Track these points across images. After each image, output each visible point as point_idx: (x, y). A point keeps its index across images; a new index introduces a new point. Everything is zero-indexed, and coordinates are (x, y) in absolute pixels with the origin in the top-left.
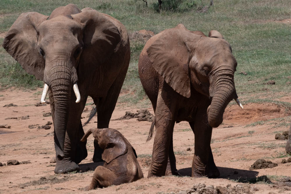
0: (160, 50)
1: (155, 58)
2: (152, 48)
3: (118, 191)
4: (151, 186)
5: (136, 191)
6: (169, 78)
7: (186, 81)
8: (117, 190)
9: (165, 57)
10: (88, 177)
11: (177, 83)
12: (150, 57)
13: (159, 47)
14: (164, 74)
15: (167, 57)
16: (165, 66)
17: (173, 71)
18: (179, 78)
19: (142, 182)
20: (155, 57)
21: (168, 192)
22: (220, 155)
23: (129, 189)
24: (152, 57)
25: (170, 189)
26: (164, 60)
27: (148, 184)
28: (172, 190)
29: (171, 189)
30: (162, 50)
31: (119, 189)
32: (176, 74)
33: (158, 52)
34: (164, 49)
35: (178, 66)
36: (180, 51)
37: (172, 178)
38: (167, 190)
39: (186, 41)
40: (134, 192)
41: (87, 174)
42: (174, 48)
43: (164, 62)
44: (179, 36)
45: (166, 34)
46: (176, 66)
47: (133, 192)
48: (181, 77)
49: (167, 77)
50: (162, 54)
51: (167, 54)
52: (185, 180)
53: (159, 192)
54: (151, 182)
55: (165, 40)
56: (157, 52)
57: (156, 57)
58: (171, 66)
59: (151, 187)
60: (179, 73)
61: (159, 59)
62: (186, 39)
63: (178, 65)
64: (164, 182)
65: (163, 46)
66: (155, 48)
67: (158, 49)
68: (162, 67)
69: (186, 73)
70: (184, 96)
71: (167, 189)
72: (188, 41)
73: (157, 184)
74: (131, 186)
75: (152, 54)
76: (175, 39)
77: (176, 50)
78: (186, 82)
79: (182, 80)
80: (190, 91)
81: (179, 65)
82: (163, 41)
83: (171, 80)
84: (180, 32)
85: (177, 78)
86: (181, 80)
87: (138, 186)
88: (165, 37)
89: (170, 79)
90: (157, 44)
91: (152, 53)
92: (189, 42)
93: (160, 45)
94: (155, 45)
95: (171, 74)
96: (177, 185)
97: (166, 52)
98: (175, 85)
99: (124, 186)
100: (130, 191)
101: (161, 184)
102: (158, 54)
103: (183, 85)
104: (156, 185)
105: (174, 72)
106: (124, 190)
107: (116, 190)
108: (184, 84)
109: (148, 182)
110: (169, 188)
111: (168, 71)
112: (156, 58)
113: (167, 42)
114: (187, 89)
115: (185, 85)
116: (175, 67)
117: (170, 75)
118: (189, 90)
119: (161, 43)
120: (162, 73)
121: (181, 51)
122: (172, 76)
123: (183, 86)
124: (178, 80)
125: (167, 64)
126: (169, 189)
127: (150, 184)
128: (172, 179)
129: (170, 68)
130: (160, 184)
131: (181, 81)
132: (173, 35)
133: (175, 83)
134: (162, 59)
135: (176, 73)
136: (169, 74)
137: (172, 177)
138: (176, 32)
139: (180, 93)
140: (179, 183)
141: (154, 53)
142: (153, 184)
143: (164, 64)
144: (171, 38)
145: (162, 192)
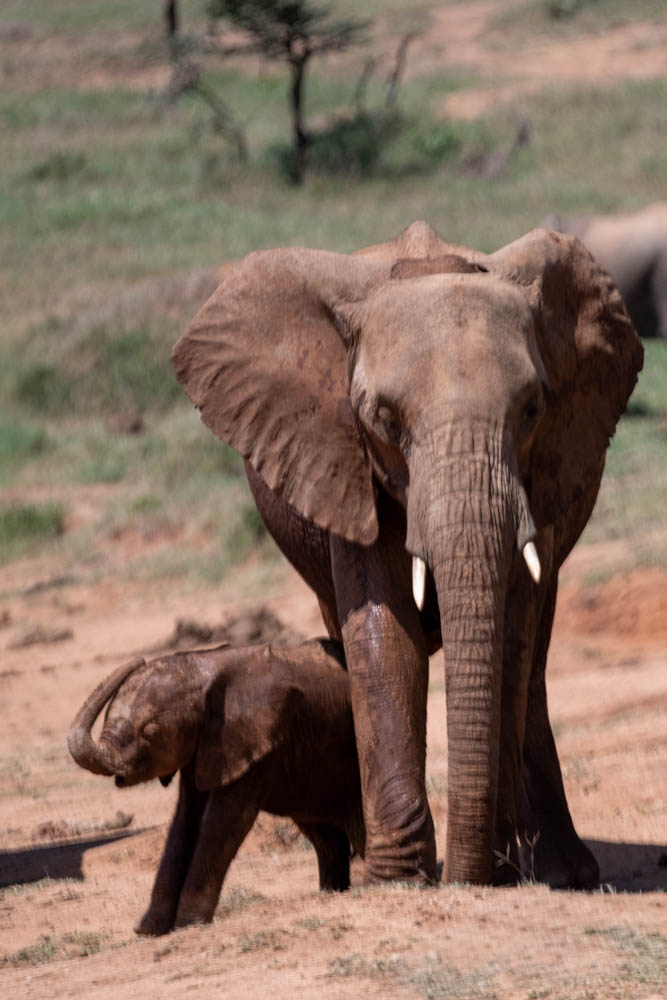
0: (230, 346)
1: (212, 385)
2: (192, 342)
3: (165, 962)
4: (303, 931)
5: (243, 958)
6: (277, 468)
7: (352, 470)
8: (159, 956)
9: (257, 377)
10: (29, 909)
11: (316, 485)
12: (186, 382)
13: (223, 338)
14: (257, 451)
15: (261, 376)
16: (257, 415)
17: (293, 432)
18: (324, 464)
19: (265, 918)
20: (209, 381)
21: (381, 958)
22: (595, 786)
23: (211, 950)
24: (197, 381)
25: (387, 943)
26: (252, 389)
27: (292, 924)
28: (398, 945)
29: (394, 941)
30: (238, 346)
31: (167, 952)
32: (309, 446)
33: (224, 357)
34: (245, 343)
35: (314, 409)
36: (314, 344)
37: (396, 896)
38: (374, 947)
39: (334, 298)
40: (232, 961)
41: (22, 897)
42: (287, 332)
43: (251, 400)
44: (301, 281)
45: (245, 277)
46: (304, 411)
47: (227, 961)
48: (330, 454)
49: (268, 464)
50: (240, 365)
51: (262, 364)
52: (452, 899)
53: (339, 959)
54: (302, 916)
55: (243, 302)
56: (214, 357)
57: (215, 378)
58: (282, 413)
59: (306, 938)
60: (321, 441)
61: (229, 387)
62: (331, 292)
63: (314, 406)
64: (359, 915)
65: (239, 329)
66: (203, 343)
67: (221, 347)
68: (246, 420)
69: (350, 438)
70: (350, 536)
71: (374, 943)
72: (341, 297)
73: (334, 924)
74: (217, 936)
75: (197, 370)
76: (285, 293)
77: (296, 341)
78: (353, 476)
79: (336, 466)
80: (372, 516)
81: (320, 407)
82: (236, 307)
83: (286, 476)
84: (302, 262)
85: (315, 462)
86: (332, 470)
87: (251, 937)
88: (240, 287)
89: (285, 469)
90: (212, 323)
91: (195, 365)
92: (348, 305)
93: (227, 327)
94: (206, 329)
95: (287, 446)
96: (418, 924)
97: (257, 354)
98: (307, 492)
99: (188, 939)
100: (217, 959)
101: (348, 922)
102: (224, 368)
103: (342, 488)
104: (327, 929)
105: (299, 437)
106: (190, 956)
107: (152, 957)
108: (348, 487)
109: (291, 917)
110: (383, 938)
111: (274, 437)
112: (217, 383)
113: (254, 313)
114: (361, 504)
115: (352, 490)
116: (301, 418)
117: (283, 452)
118: (370, 512)
119: (230, 317)
120: (248, 448)
121: (319, 343)
122: (293, 455)
123: (342, 495)
124: (320, 472)
125: (267, 407)
126: (383, 944)
127: (298, 923)
128: (395, 901)
129: (280, 420)
130: (342, 921)
131: (334, 475)
132: (274, 278)
133: (309, 487)
134: (241, 385)
135: (306, 443)
136: (277, 447)
137: (393, 891)
138: (284, 262)
139: (329, 526)
140: (425, 917)
141: (203, 364)
142: (313, 925)
143: (254, 408)
144: (269, 289)
145: (356, 956)
